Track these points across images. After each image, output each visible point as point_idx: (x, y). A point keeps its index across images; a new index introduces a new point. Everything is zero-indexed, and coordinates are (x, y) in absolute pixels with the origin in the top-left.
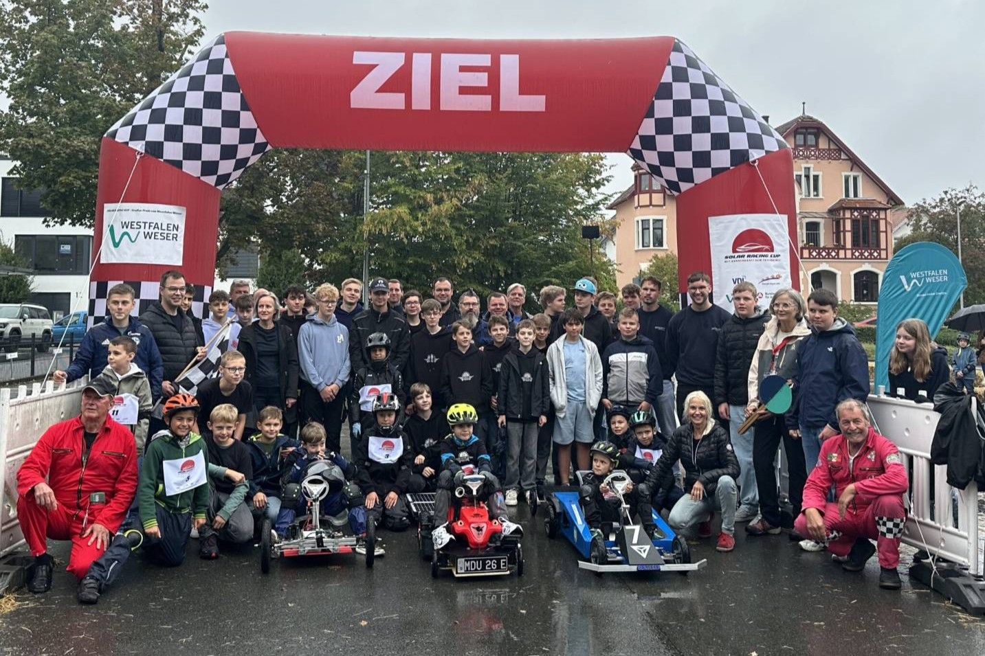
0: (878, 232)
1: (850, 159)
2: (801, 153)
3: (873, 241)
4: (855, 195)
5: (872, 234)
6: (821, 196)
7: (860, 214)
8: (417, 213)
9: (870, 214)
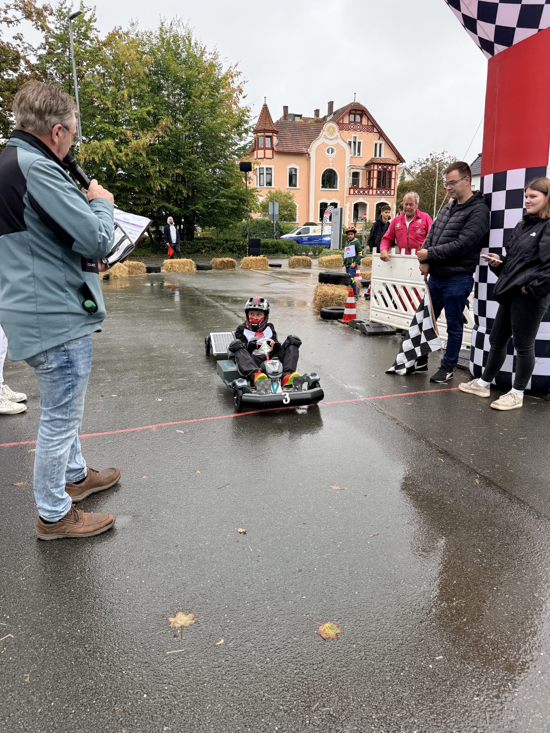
0: (390, 179)
1: (379, 132)
2: (352, 127)
3: (387, 185)
4: (380, 156)
5: (387, 180)
6: (361, 156)
7: (382, 167)
8: (120, 146)
9: (388, 167)
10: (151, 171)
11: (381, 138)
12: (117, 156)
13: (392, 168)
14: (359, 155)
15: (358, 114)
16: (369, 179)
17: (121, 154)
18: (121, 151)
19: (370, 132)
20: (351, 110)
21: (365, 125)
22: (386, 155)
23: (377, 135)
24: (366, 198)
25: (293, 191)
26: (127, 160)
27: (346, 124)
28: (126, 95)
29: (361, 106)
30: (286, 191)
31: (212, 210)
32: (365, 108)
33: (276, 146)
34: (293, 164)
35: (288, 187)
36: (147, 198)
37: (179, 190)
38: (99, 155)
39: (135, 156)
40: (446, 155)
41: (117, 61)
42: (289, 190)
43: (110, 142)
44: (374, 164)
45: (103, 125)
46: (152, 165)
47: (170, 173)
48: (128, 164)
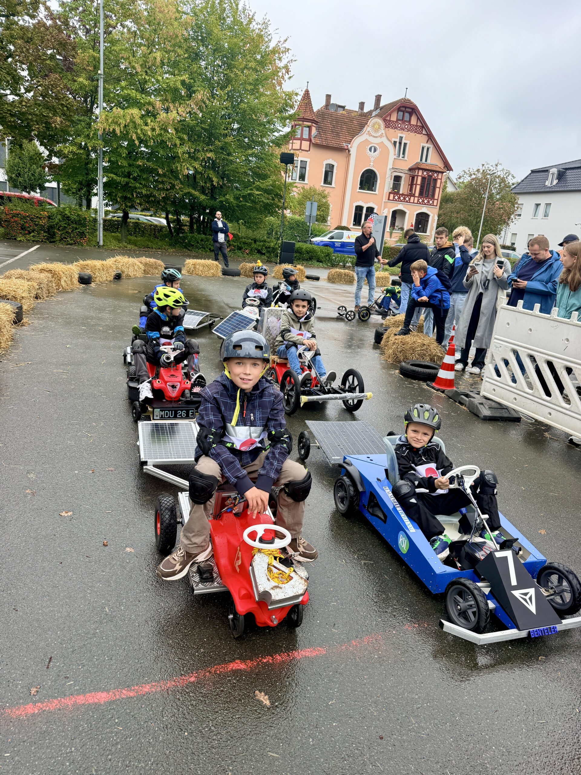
0: (435, 188)
1: (427, 135)
2: (399, 125)
3: (430, 193)
4: (426, 160)
5: (431, 188)
6: (406, 158)
7: (427, 173)
8: (147, 119)
9: (433, 174)
10: (180, 151)
11: (430, 141)
12: (142, 130)
13: (438, 176)
14: (403, 157)
15: (407, 112)
16: (412, 185)
17: (146, 128)
18: (146, 124)
19: (419, 133)
20: (400, 107)
21: (413, 125)
22: (433, 161)
23: (426, 138)
24: (407, 206)
25: (328, 189)
26: (153, 135)
27: (393, 121)
28: (158, 59)
29: (412, 103)
30: (321, 189)
31: (244, 203)
32: (415, 106)
33: (314, 137)
34: (331, 159)
35: (322, 184)
36: (171, 183)
37: (208, 176)
38: (121, 126)
39: (162, 132)
40: (500, 168)
41: (153, 18)
42: (324, 188)
43: (135, 112)
44: (419, 169)
45: (129, 92)
46: (180, 144)
47: (201, 155)
48: (154, 140)
